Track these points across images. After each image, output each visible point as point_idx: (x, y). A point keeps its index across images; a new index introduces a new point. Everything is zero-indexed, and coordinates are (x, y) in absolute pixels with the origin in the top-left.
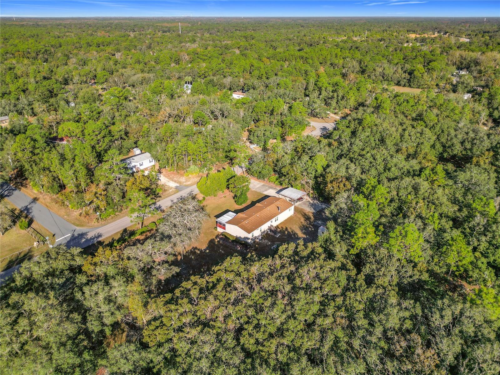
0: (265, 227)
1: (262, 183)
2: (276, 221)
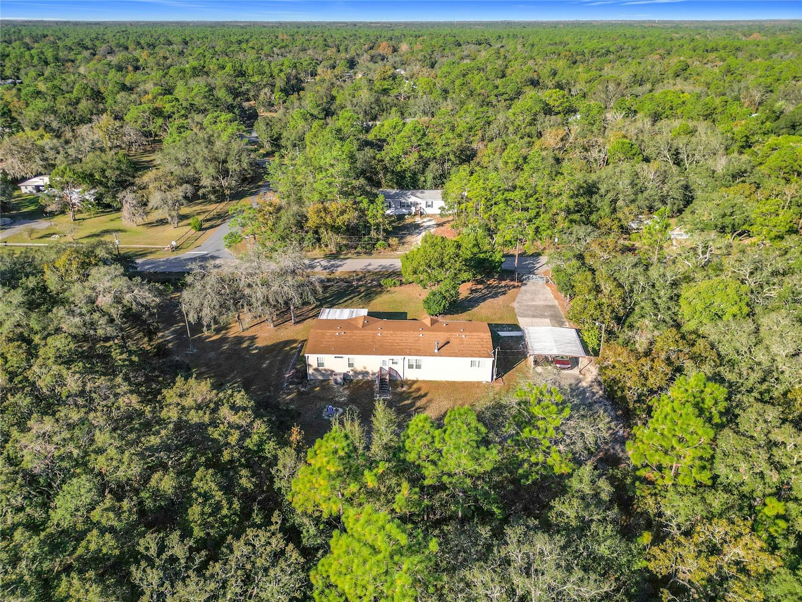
0: (370, 364)
1: (556, 303)
2: (411, 367)
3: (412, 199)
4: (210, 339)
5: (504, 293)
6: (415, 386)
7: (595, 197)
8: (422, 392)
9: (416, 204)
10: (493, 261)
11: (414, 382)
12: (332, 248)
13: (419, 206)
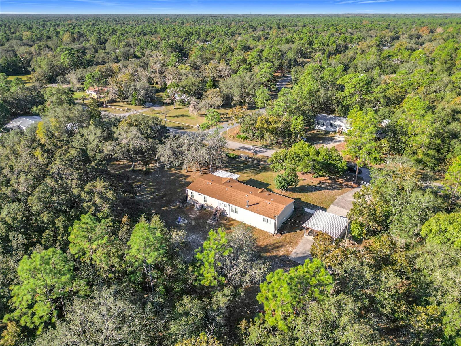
2: (233, 211)
3: (338, 123)
5: (340, 189)
6: (232, 222)
9: (339, 126)
11: (234, 220)
12: (269, 142)
13: (342, 128)
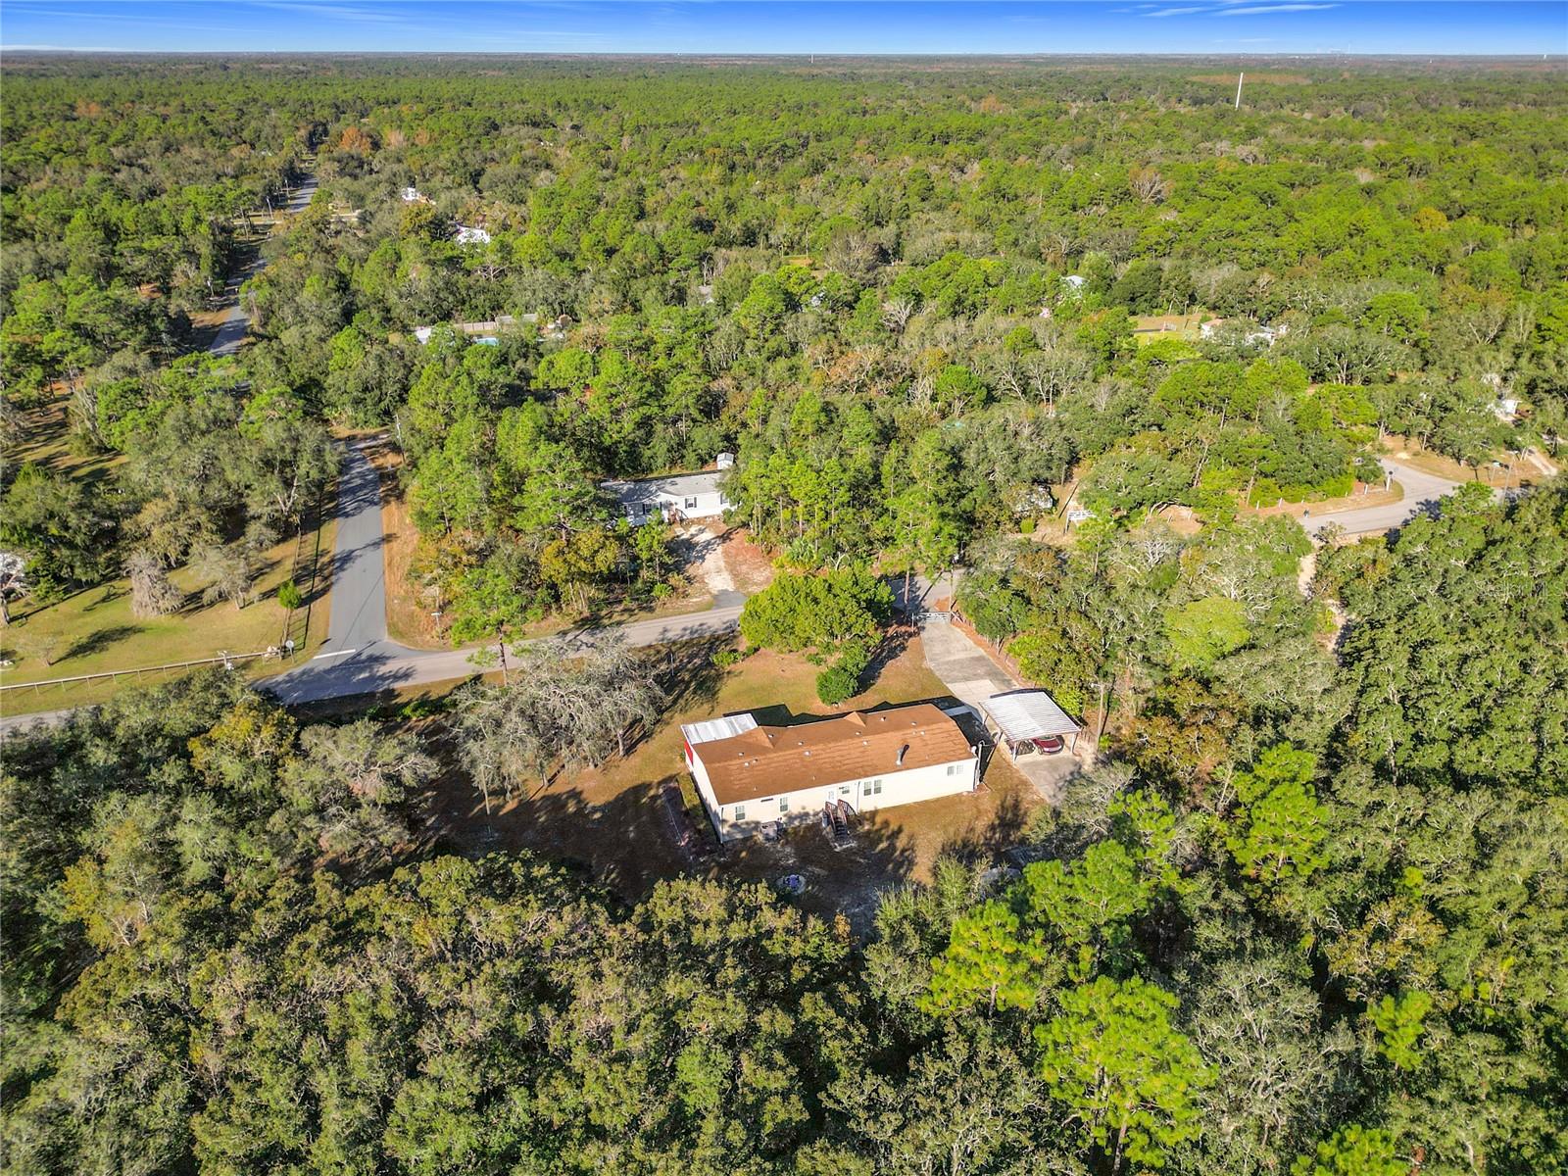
0: (811, 801)
1: (981, 652)
2: (867, 792)
3: (663, 498)
4: (505, 811)
6: (878, 819)
7: (963, 473)
8: (893, 827)
9: (668, 506)
10: (880, 602)
11: (874, 814)
12: (583, 608)
13: (674, 507)
